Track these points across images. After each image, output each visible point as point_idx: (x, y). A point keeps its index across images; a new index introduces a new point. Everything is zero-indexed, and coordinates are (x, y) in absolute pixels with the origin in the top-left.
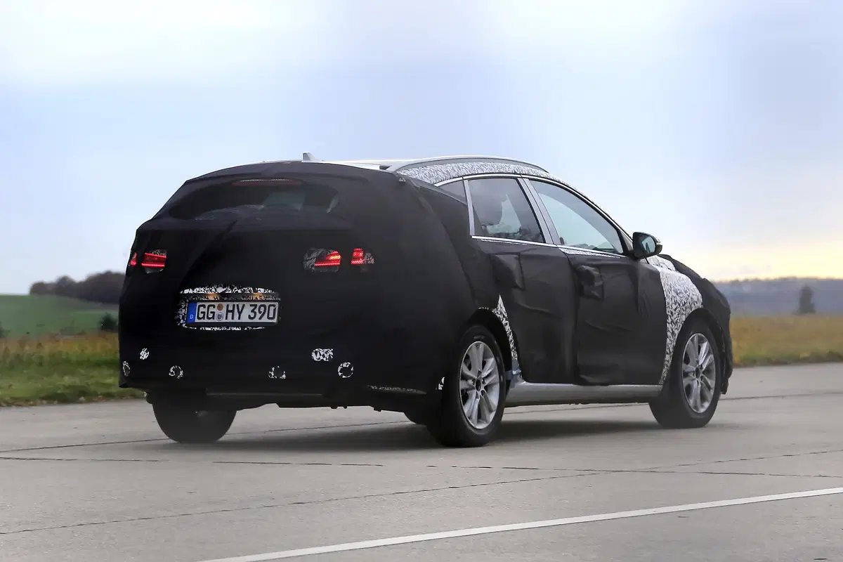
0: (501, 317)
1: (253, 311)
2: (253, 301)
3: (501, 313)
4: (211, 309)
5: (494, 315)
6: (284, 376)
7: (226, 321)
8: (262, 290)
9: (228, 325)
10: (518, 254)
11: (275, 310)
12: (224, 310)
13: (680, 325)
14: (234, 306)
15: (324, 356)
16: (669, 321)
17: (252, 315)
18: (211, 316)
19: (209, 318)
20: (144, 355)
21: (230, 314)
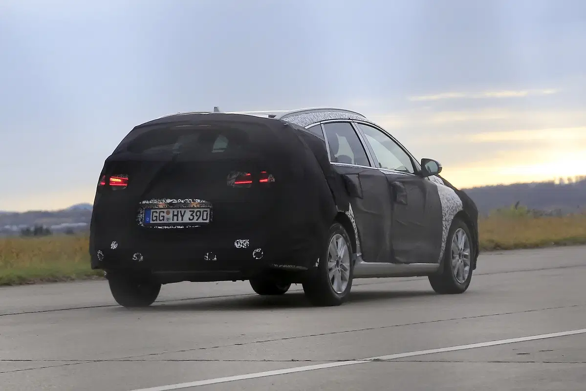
0: (351, 217)
1: (191, 215)
2: (191, 208)
3: (351, 214)
4: (162, 214)
5: (347, 216)
6: (215, 259)
7: (173, 222)
8: (199, 201)
9: (174, 224)
10: (358, 174)
11: (207, 214)
12: (171, 215)
13: (450, 222)
14: (178, 211)
15: (243, 244)
16: (444, 219)
17: (191, 218)
18: (161, 218)
19: (160, 220)
20: (114, 246)
21: (175, 218)
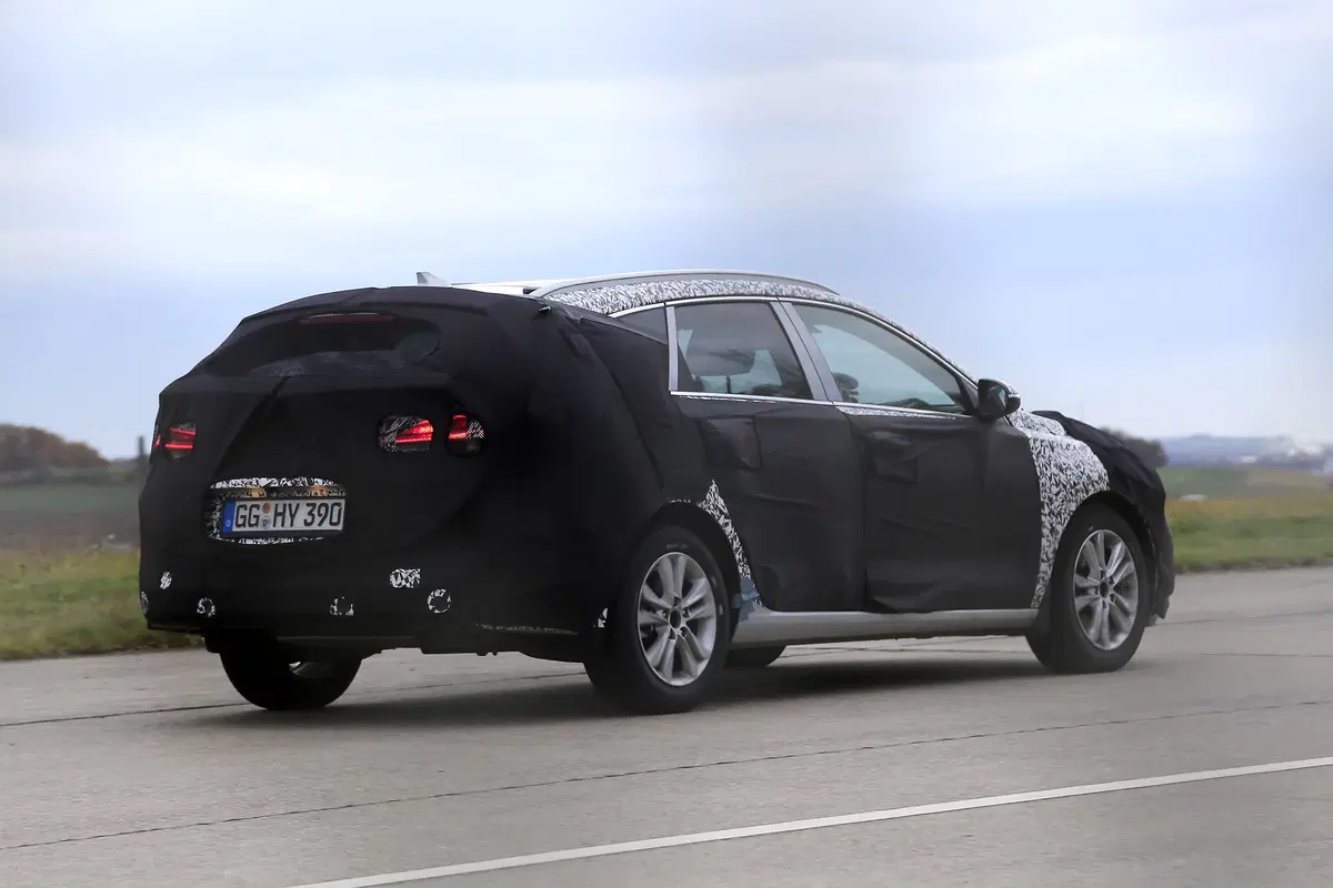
0: (716, 513)
1: (310, 513)
2: (311, 498)
3: (716, 508)
4: (254, 510)
6: (351, 612)
7: (274, 529)
8: (320, 481)
9: (277, 535)
10: (753, 417)
11: (340, 511)
12: (271, 514)
13: (1066, 518)
14: (285, 505)
15: (407, 580)
16: (1047, 511)
17: (310, 520)
18: (253, 521)
19: (251, 525)
20: (166, 582)
21: (279, 519)
